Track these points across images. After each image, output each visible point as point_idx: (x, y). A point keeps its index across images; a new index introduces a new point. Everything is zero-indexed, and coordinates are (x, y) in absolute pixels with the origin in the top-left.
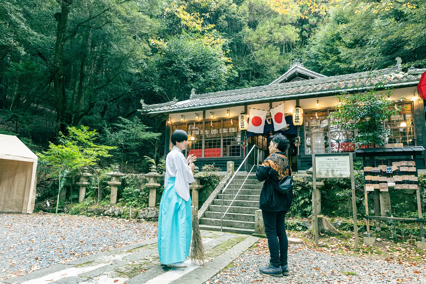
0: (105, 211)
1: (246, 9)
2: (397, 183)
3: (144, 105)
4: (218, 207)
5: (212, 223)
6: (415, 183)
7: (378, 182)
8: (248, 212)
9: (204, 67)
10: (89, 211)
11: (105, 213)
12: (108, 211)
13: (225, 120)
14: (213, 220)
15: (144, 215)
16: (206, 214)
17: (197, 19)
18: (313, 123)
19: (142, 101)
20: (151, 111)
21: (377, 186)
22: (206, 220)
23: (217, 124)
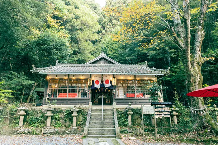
0: (17, 131)
1: (80, 22)
2: (165, 115)
3: (34, 68)
4: (93, 126)
5: (94, 134)
6: (169, 115)
7: (159, 115)
8: (108, 127)
9: (60, 49)
10: (4, 131)
11: (18, 132)
12: (20, 130)
13: (80, 79)
14: (95, 132)
15: (47, 131)
16: (89, 130)
17: (57, 23)
18: (120, 85)
19: (33, 66)
20: (39, 72)
21: (159, 116)
22: (91, 133)
23: (75, 81)
